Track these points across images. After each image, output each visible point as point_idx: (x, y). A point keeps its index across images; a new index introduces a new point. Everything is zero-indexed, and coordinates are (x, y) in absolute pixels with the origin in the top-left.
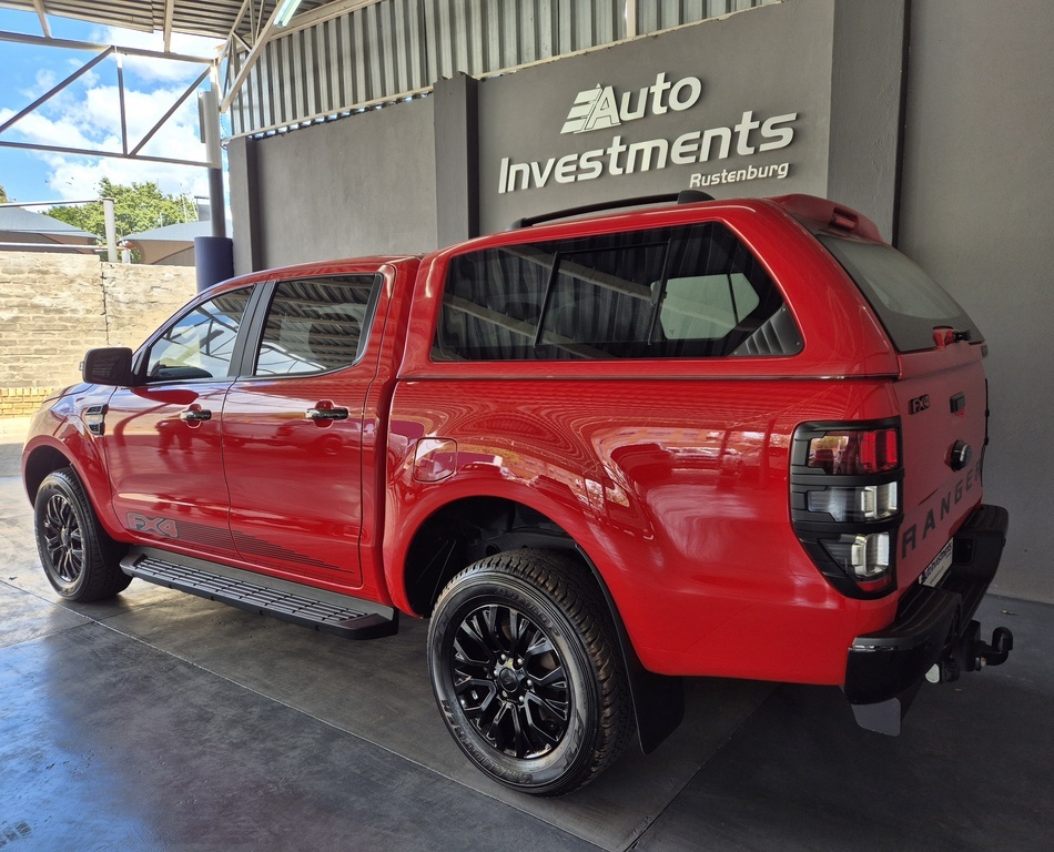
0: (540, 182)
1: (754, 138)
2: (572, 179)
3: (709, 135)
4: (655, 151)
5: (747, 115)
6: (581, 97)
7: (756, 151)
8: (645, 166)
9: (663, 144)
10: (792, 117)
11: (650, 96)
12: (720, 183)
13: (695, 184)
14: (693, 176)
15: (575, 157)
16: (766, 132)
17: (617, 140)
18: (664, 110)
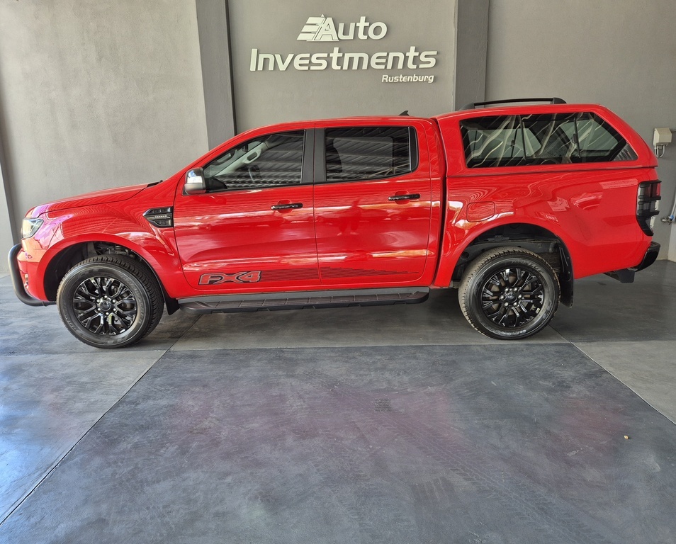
0: (282, 67)
1: (416, 60)
2: (306, 68)
3: (392, 55)
4: (361, 59)
5: (413, 49)
6: (311, 20)
7: (418, 67)
8: (355, 67)
9: (366, 57)
10: (435, 53)
11: (356, 29)
12: (399, 82)
13: (385, 80)
14: (384, 76)
15: (308, 55)
16: (422, 58)
17: (336, 49)
18: (366, 37)
